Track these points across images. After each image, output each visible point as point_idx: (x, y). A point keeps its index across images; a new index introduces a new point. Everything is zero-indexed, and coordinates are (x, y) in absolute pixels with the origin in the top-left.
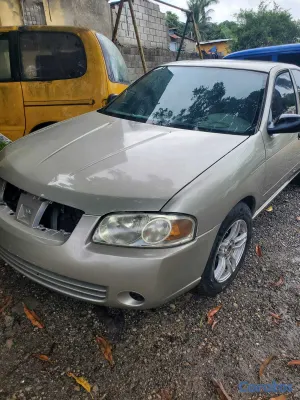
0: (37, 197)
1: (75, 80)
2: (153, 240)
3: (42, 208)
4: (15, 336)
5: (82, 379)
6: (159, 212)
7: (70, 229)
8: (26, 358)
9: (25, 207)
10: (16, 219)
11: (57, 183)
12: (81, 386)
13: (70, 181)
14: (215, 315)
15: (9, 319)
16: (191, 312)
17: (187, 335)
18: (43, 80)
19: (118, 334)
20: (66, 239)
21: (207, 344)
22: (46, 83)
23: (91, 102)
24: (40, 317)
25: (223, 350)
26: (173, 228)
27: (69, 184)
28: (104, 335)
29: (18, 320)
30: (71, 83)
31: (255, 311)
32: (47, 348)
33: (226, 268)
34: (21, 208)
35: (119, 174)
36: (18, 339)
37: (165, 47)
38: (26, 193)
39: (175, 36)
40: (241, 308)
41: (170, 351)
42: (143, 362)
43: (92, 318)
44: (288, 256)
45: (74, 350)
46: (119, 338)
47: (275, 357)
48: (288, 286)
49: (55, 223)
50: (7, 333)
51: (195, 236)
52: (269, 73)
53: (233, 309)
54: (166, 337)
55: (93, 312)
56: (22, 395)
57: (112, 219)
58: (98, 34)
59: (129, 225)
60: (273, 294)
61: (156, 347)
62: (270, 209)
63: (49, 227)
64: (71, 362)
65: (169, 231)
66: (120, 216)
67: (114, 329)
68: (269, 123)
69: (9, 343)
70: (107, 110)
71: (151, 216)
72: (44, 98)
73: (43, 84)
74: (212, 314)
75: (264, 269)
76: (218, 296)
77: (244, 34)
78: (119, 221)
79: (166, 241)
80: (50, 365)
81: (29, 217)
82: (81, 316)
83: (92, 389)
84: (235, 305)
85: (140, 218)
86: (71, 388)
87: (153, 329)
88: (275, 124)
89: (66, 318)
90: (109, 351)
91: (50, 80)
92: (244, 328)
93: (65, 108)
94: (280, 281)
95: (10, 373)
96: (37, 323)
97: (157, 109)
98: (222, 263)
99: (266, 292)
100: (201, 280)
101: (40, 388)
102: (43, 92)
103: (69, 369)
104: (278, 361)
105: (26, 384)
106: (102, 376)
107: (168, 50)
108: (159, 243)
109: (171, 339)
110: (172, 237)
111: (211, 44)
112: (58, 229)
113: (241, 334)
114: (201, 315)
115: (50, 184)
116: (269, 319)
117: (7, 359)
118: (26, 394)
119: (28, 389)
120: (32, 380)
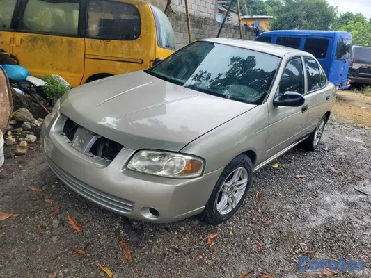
0: (90, 131)
1: (129, 42)
2: (171, 172)
3: (93, 140)
4: (59, 234)
5: (107, 268)
6: (179, 153)
7: (112, 158)
8: (66, 250)
9: (80, 138)
10: (72, 146)
11: (105, 123)
12: (105, 272)
13: (116, 123)
14: (214, 238)
15: (55, 222)
16: (196, 234)
17: (190, 249)
18: (103, 39)
19: (137, 243)
20: (107, 164)
21: (203, 258)
22: (105, 41)
23: (140, 62)
24: (80, 224)
25: (215, 263)
26: (187, 166)
27: (114, 125)
28: (127, 242)
29: (62, 224)
30: (126, 44)
31: (245, 239)
32: (83, 245)
33: (228, 204)
34: (76, 138)
35: (157, 122)
36: (61, 237)
37: (212, 17)
38: (82, 127)
39: (223, 9)
40: (235, 236)
41: (175, 259)
42: (153, 263)
43: (119, 229)
44: (282, 203)
45: (103, 249)
46: (137, 245)
47: (253, 272)
48: (275, 225)
49: (100, 152)
50: (53, 232)
51: (202, 173)
52: (282, 58)
53: (228, 236)
54: (174, 249)
55: (120, 225)
56: (61, 274)
57: (144, 154)
58: (153, 7)
59: (155, 160)
60: (262, 229)
61: (165, 254)
62: (276, 166)
63: (96, 155)
64: (99, 257)
65: (184, 167)
66: (149, 152)
67: (135, 239)
68: (275, 97)
69: (55, 239)
70: (152, 71)
71: (172, 154)
72: (102, 53)
73: (103, 42)
74: (212, 237)
75: (260, 211)
76: (219, 225)
77: (283, 15)
78: (149, 155)
79: (181, 174)
80: (84, 257)
81: (82, 146)
82: (111, 227)
83: (113, 276)
84: (231, 233)
85: (164, 155)
86: (98, 273)
87: (164, 242)
88: (279, 99)
89: (99, 227)
90: (129, 253)
91: (109, 39)
92: (234, 250)
93: (119, 63)
94: (270, 221)
95: (53, 259)
96: (77, 228)
97: (197, 72)
98: (225, 199)
99: (257, 227)
100: (205, 209)
101: (75, 270)
102: (102, 49)
103: (97, 261)
104: (253, 275)
105: (66, 267)
106: (122, 269)
107: (215, 20)
108: (176, 174)
109: (177, 251)
110: (185, 172)
111: (255, 19)
112: (103, 157)
113: (231, 253)
114: (203, 237)
115: (100, 123)
116: (255, 246)
117: (51, 249)
118: (64, 274)
119: (66, 270)
120: (70, 265)
